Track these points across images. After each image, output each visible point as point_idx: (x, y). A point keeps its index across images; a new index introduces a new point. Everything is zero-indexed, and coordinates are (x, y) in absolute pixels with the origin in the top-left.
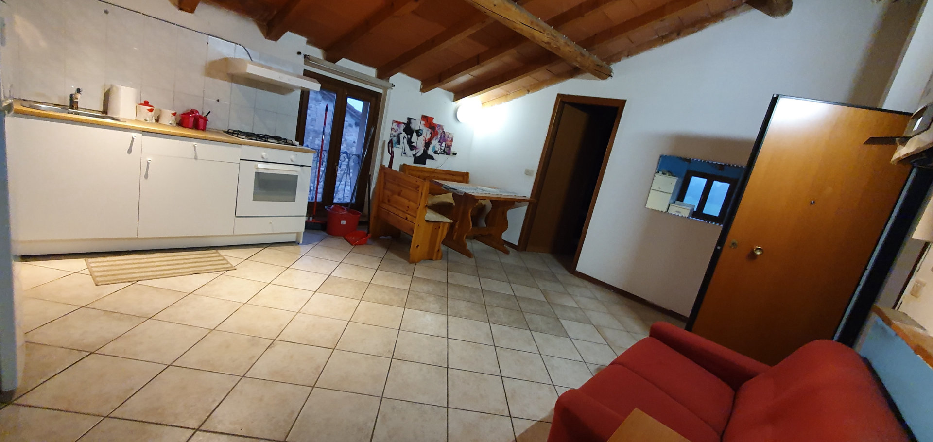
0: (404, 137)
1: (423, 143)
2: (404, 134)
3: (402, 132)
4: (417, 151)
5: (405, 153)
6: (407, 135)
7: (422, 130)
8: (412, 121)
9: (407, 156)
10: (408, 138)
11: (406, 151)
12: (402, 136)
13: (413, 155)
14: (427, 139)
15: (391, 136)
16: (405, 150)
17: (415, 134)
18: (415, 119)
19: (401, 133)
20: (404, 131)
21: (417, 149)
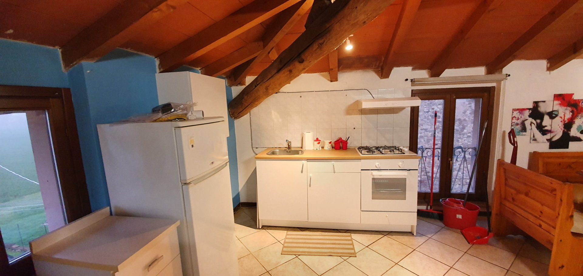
0: (531, 123)
1: (561, 125)
2: (530, 120)
3: (528, 118)
4: (552, 135)
5: (535, 140)
6: (535, 120)
7: (557, 111)
8: (541, 104)
9: (538, 143)
10: (537, 123)
11: (536, 137)
12: (527, 124)
13: (547, 140)
14: (566, 119)
15: (512, 126)
16: (534, 137)
17: (546, 118)
18: (544, 102)
19: (527, 120)
20: (530, 116)
21: (553, 132)
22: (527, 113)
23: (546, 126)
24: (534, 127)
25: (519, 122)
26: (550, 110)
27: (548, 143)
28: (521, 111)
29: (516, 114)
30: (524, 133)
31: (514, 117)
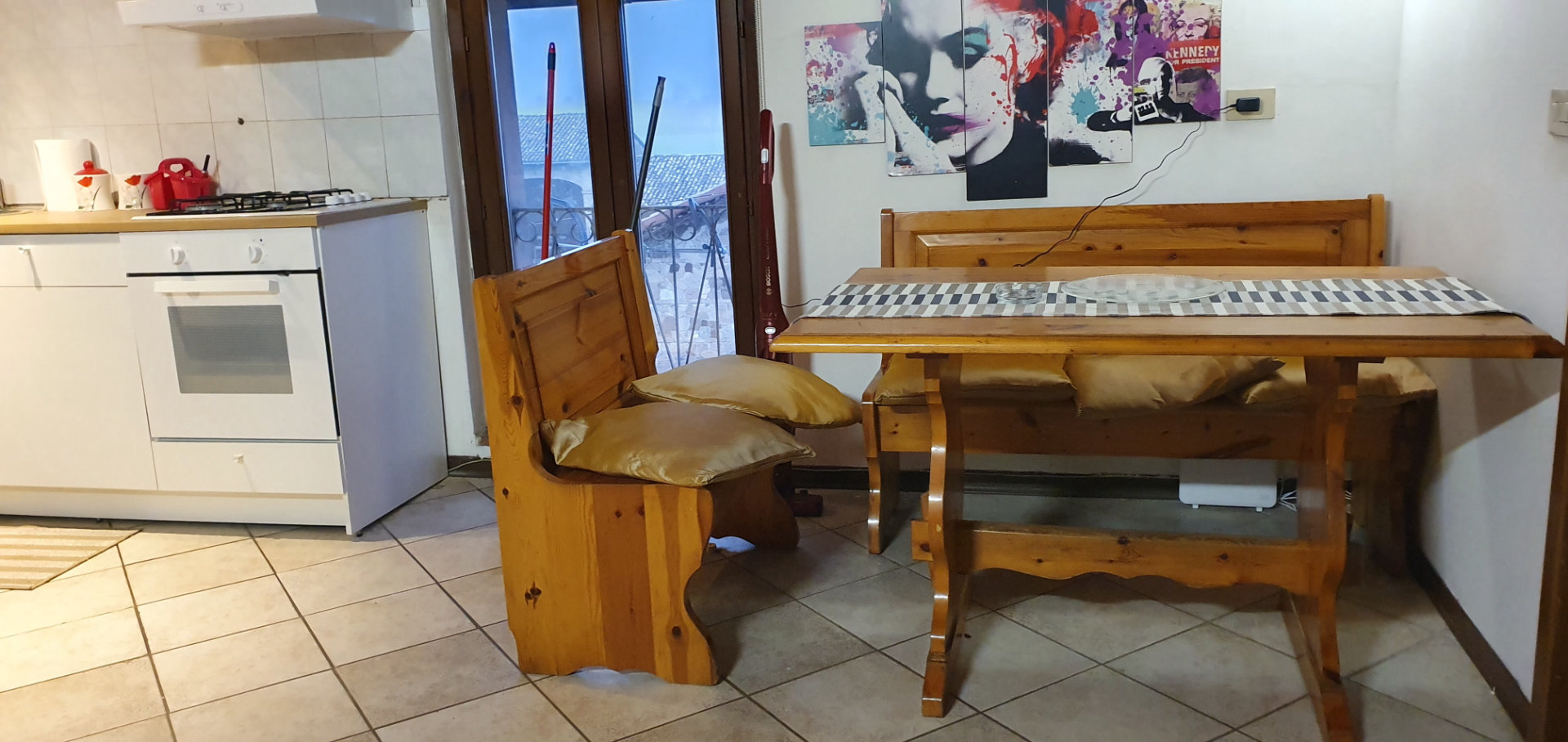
0: (882, 87)
2: (877, 74)
3: (865, 65)
4: (972, 137)
5: (904, 162)
7: (982, 31)
8: (910, 4)
9: (920, 174)
10: (904, 87)
11: (907, 149)
13: (955, 161)
14: (1022, 68)
15: (811, 101)
16: (898, 148)
17: (940, 62)
19: (864, 74)
21: (973, 126)
22: (861, 45)
23: (943, 100)
24: (894, 104)
25: (834, 83)
26: (949, 27)
28: (837, 35)
29: (819, 50)
30: (859, 134)
31: (813, 63)
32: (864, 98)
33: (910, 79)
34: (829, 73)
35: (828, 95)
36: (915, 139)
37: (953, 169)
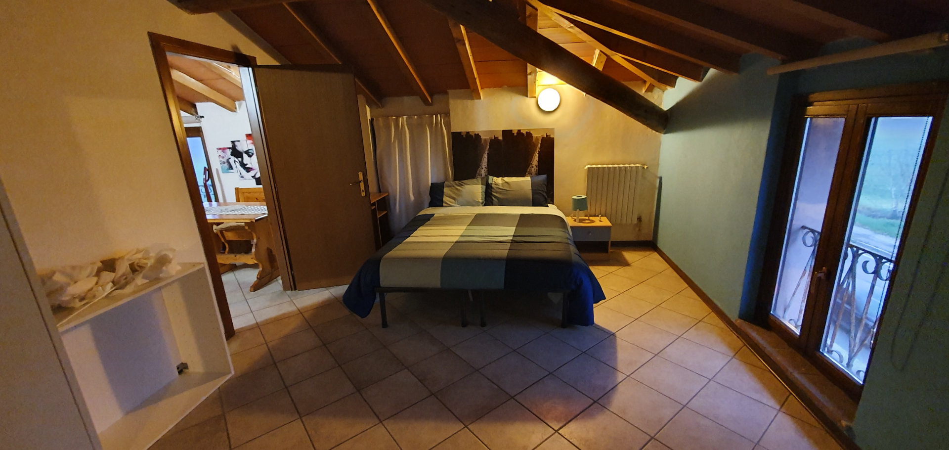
0: (235, 161)
2: (233, 159)
3: (230, 156)
4: (254, 172)
5: (242, 177)
6: (237, 158)
7: (251, 150)
8: (236, 143)
9: (245, 179)
10: (239, 161)
11: (243, 175)
13: (252, 177)
15: (221, 163)
16: (241, 174)
17: (245, 156)
18: (239, 141)
19: (230, 158)
20: (232, 155)
21: (254, 170)
22: (229, 152)
23: (247, 164)
24: (238, 164)
25: (225, 160)
26: (246, 149)
27: (255, 180)
28: (223, 149)
29: (220, 153)
30: (232, 171)
31: (220, 156)
32: (231, 163)
33: (240, 159)
34: (223, 158)
35: (224, 163)
36: (244, 172)
37: (252, 178)
